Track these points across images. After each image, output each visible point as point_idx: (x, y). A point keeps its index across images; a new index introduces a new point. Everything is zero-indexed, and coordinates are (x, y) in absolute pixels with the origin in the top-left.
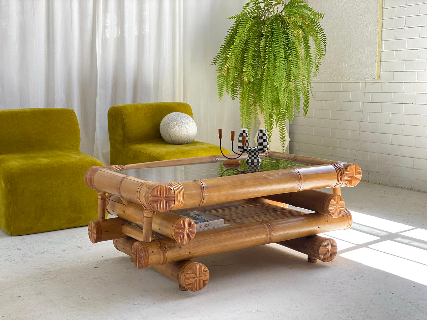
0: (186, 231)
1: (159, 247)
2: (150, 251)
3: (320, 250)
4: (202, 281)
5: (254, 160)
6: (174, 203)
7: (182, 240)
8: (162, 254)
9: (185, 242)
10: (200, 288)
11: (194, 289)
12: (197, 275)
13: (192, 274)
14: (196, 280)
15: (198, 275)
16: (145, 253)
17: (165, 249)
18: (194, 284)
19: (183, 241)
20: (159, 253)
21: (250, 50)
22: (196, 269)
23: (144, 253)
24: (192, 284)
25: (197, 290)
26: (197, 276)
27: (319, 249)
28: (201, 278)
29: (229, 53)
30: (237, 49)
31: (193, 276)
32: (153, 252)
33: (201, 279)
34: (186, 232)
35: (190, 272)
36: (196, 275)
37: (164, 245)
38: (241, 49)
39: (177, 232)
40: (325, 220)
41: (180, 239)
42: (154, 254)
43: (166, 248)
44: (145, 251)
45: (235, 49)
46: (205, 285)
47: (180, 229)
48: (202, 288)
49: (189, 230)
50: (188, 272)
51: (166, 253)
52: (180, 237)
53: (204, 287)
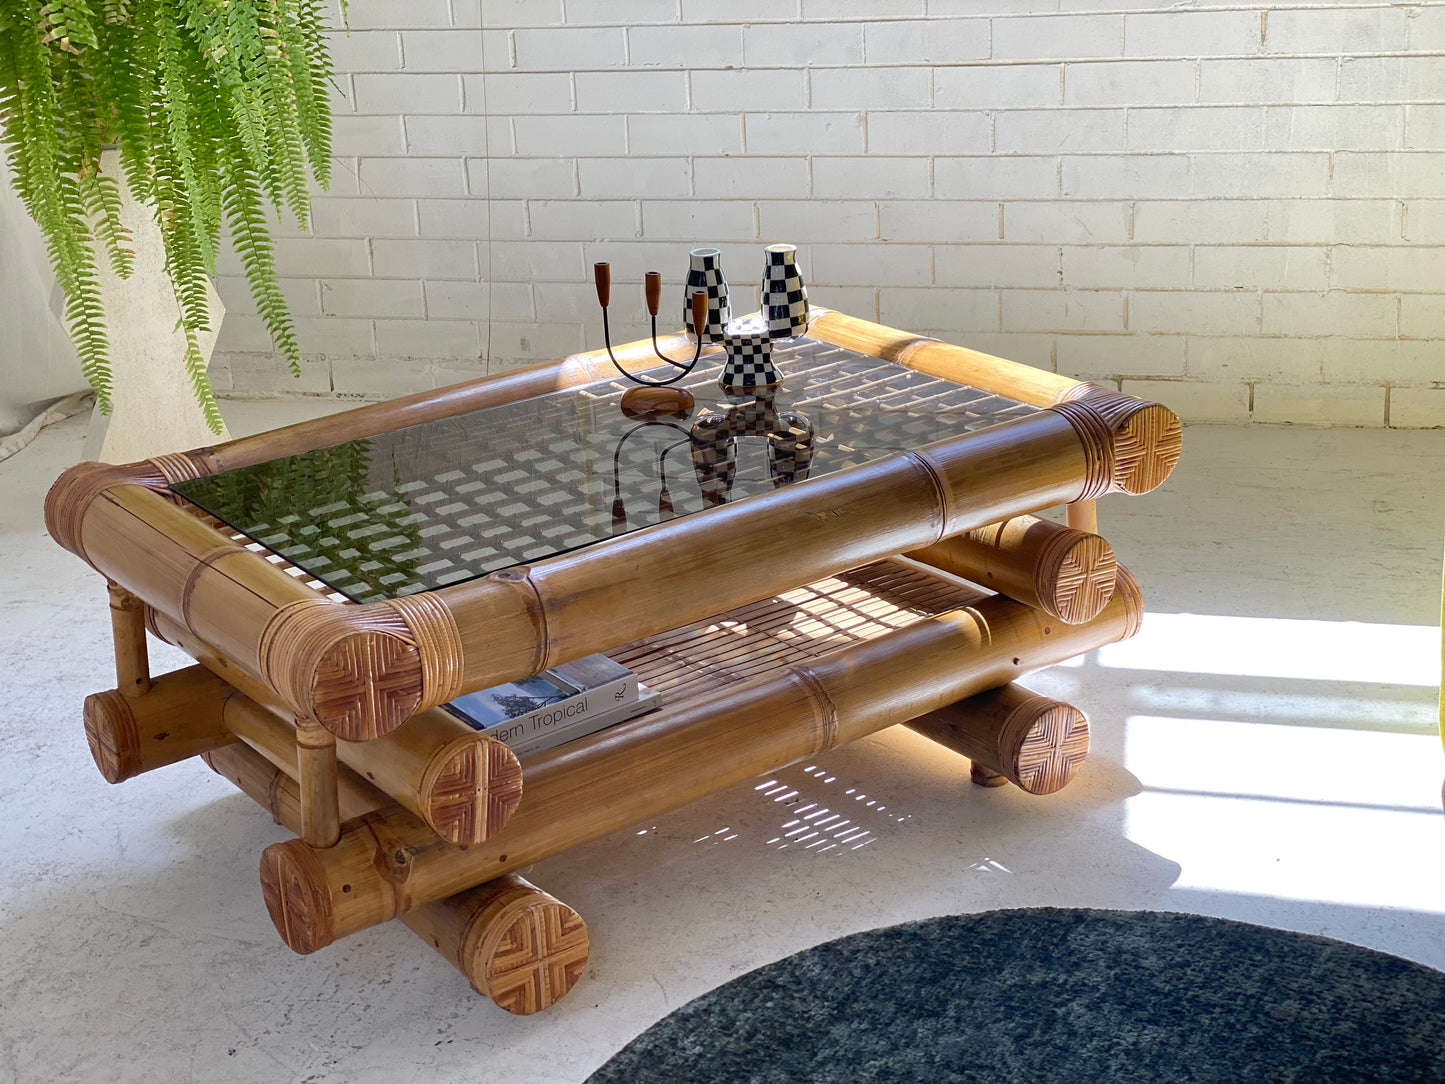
0: (479, 794)
1: (372, 862)
2: (334, 886)
3: (1021, 758)
4: (560, 969)
6: (419, 694)
7: (468, 832)
8: (385, 887)
9: (480, 835)
10: (553, 995)
11: (531, 1004)
12: (540, 952)
13: (518, 954)
14: (536, 972)
15: (542, 951)
16: (316, 901)
17: (397, 865)
18: (527, 989)
19: (472, 834)
20: (376, 888)
22: (533, 930)
23: (309, 898)
24: (522, 988)
25: (543, 1007)
26: (540, 956)
27: (1019, 753)
28: (553, 959)
31: (520, 959)
32: (346, 888)
33: (556, 963)
34: (481, 795)
35: (508, 947)
36: (535, 950)
37: (392, 847)
39: (444, 808)
40: (1039, 628)
41: (456, 831)
42: (355, 897)
43: (401, 860)
44: (315, 893)
46: (572, 980)
47: (453, 792)
48: (560, 996)
49: (492, 788)
50: (502, 949)
51: (403, 881)
52: (457, 823)
53: (568, 989)
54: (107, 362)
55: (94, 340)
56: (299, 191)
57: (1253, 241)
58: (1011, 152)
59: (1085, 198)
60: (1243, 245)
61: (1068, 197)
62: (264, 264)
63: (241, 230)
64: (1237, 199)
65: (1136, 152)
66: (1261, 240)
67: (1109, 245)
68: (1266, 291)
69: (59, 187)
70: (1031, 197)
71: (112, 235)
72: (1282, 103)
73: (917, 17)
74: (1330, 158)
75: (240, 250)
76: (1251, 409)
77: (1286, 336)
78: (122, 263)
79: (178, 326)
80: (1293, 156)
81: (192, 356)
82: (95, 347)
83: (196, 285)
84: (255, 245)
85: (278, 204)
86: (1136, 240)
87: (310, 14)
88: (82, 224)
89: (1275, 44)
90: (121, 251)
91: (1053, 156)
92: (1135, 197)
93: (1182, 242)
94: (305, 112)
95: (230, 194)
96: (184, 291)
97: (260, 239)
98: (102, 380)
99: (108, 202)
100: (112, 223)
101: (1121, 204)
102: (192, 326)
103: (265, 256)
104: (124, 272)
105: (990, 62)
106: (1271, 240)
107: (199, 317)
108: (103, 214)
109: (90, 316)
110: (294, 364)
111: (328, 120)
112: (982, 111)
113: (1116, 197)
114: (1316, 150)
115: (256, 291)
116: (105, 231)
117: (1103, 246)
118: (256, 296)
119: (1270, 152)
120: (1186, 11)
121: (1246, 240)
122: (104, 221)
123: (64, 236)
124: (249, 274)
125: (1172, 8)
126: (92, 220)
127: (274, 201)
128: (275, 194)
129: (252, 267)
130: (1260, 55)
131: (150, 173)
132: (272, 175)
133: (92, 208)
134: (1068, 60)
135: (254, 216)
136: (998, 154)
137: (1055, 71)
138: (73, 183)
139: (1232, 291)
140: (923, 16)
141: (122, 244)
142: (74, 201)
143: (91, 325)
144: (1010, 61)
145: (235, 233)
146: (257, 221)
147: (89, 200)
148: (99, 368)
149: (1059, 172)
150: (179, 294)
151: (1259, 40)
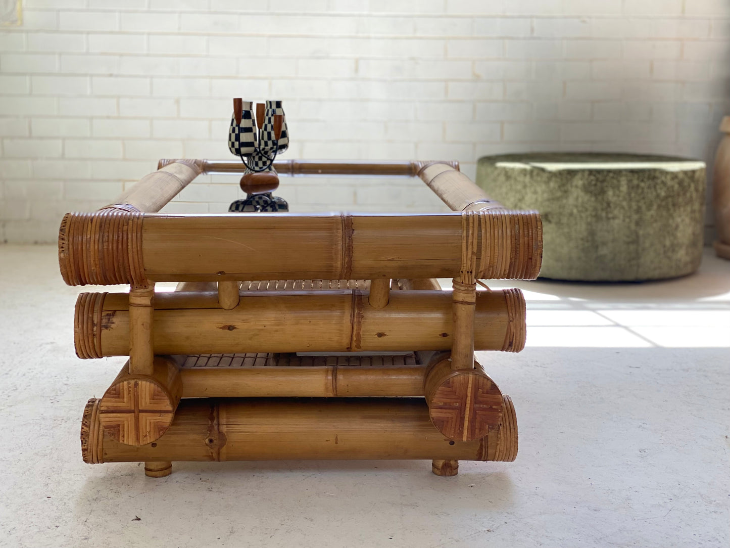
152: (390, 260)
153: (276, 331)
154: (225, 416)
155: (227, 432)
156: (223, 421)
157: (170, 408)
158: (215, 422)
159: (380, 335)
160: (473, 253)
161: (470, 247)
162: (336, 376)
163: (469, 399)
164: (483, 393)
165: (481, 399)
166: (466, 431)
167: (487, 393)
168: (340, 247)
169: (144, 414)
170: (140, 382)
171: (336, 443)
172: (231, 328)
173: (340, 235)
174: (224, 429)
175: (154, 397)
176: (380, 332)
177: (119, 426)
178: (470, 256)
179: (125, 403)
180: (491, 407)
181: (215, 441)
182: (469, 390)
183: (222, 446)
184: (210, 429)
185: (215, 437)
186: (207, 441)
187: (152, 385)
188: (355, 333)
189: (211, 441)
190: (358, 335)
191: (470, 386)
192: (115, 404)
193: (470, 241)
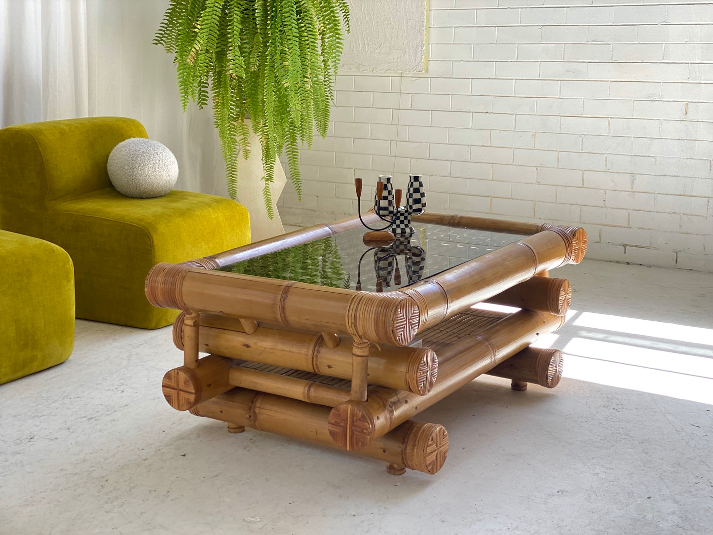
5: (404, 229)
21: (234, 21)
29: (198, 24)
30: (210, 17)
38: (218, 19)
45: (207, 17)
54: (236, 188)
55: (233, 180)
56: (310, 136)
57: (679, 193)
58: (588, 151)
59: (615, 171)
60: (676, 195)
61: (609, 171)
62: (295, 161)
63: (289, 148)
64: (674, 176)
65: (636, 154)
66: (683, 193)
67: (624, 191)
68: (684, 214)
69: (229, 126)
70: (594, 170)
71: (244, 144)
72: (692, 139)
73: (556, 97)
74: (711, 162)
75: (287, 155)
76: (676, 263)
77: (691, 234)
78: (246, 154)
79: (262, 179)
80: (697, 161)
81: (266, 191)
82: (233, 182)
83: (271, 166)
84: (293, 154)
85: (303, 140)
86: (634, 190)
87: (328, 77)
88: (235, 140)
89: (690, 116)
90: (247, 150)
91: (604, 154)
92: (634, 172)
93: (651, 192)
94: (317, 109)
95: (287, 135)
96: (267, 167)
97: (295, 152)
98: (234, 194)
99: (245, 133)
100: (245, 140)
101: (629, 175)
102: (268, 180)
103: (296, 158)
104: (246, 157)
105: (582, 116)
106: (686, 194)
107: (271, 177)
108: (242, 137)
109: (233, 171)
110: (300, 197)
111: (329, 115)
112: (578, 135)
113: (627, 172)
114: (705, 159)
115: (291, 170)
116: (242, 143)
117: (621, 191)
118: (291, 171)
119: (687, 158)
120: (657, 101)
121: (677, 194)
122: (242, 139)
123: (227, 142)
124: (290, 164)
125: (652, 99)
126: (238, 138)
127: (302, 139)
128: (302, 136)
129: (291, 161)
130: (685, 120)
131: (260, 124)
132: (302, 129)
133: (239, 134)
134: (611, 117)
135: (295, 144)
136: (583, 152)
137: (606, 121)
138: (234, 125)
139: (671, 213)
140: (558, 97)
141: (247, 148)
142: (234, 132)
143: (233, 174)
144: (590, 116)
145: (287, 149)
146: (295, 145)
147: (238, 131)
148: (233, 189)
149: (606, 161)
150: (265, 168)
151: (685, 114)
152: (306, 319)
153: (272, 353)
154: (260, 402)
155: (258, 413)
156: (258, 405)
157: (193, 391)
158: (253, 405)
159: (329, 367)
160: (352, 323)
161: (350, 318)
162: (310, 389)
163: (349, 421)
164: (357, 419)
165: (355, 423)
166: (348, 443)
167: (360, 420)
168: (278, 307)
169: (182, 392)
170: (179, 372)
171: (317, 434)
172: (248, 346)
173: (279, 298)
174: (257, 410)
175: (186, 382)
176: (329, 365)
177: (170, 396)
178: (350, 324)
179: (173, 384)
180: (363, 431)
181: (252, 417)
182: (349, 416)
183: (255, 421)
184: (250, 409)
185: (252, 414)
186: (248, 416)
187: (185, 375)
188: (314, 362)
189: (250, 416)
190: (316, 364)
191: (349, 413)
192: (168, 383)
193: (350, 314)
